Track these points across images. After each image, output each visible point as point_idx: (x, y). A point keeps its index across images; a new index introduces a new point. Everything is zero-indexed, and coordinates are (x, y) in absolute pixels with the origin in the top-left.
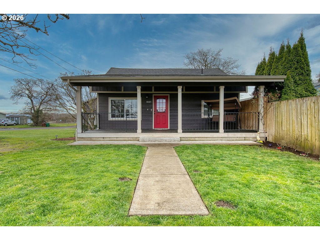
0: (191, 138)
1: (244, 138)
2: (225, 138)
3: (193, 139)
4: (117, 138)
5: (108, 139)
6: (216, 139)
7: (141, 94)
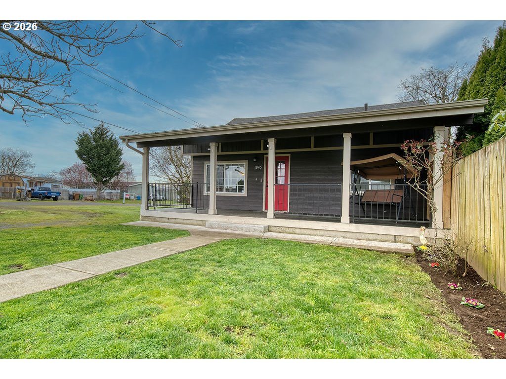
0: (287, 229)
1: (392, 238)
2: (351, 234)
3: (291, 230)
5: (173, 220)
6: (334, 233)
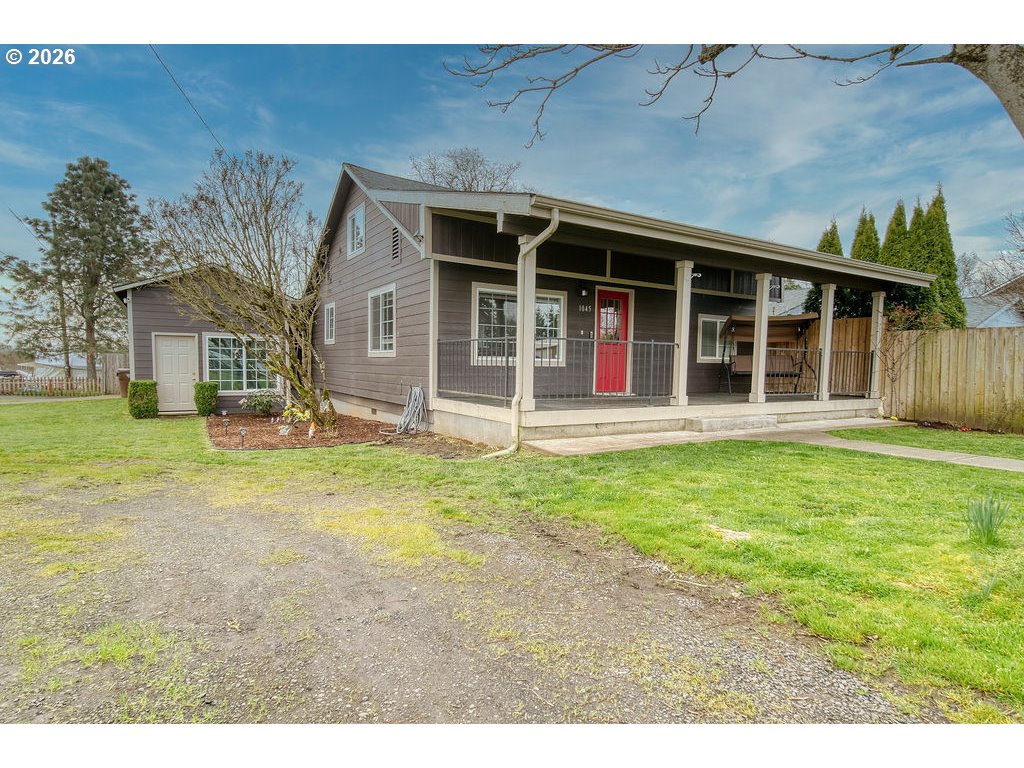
4: (632, 422)
5: (610, 428)
7: (693, 294)
